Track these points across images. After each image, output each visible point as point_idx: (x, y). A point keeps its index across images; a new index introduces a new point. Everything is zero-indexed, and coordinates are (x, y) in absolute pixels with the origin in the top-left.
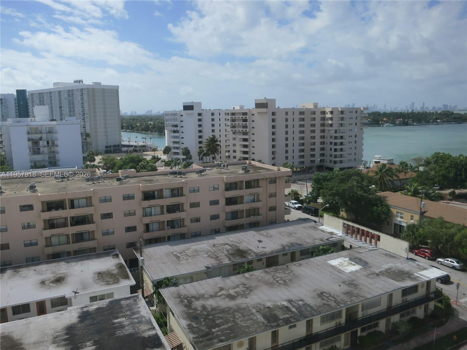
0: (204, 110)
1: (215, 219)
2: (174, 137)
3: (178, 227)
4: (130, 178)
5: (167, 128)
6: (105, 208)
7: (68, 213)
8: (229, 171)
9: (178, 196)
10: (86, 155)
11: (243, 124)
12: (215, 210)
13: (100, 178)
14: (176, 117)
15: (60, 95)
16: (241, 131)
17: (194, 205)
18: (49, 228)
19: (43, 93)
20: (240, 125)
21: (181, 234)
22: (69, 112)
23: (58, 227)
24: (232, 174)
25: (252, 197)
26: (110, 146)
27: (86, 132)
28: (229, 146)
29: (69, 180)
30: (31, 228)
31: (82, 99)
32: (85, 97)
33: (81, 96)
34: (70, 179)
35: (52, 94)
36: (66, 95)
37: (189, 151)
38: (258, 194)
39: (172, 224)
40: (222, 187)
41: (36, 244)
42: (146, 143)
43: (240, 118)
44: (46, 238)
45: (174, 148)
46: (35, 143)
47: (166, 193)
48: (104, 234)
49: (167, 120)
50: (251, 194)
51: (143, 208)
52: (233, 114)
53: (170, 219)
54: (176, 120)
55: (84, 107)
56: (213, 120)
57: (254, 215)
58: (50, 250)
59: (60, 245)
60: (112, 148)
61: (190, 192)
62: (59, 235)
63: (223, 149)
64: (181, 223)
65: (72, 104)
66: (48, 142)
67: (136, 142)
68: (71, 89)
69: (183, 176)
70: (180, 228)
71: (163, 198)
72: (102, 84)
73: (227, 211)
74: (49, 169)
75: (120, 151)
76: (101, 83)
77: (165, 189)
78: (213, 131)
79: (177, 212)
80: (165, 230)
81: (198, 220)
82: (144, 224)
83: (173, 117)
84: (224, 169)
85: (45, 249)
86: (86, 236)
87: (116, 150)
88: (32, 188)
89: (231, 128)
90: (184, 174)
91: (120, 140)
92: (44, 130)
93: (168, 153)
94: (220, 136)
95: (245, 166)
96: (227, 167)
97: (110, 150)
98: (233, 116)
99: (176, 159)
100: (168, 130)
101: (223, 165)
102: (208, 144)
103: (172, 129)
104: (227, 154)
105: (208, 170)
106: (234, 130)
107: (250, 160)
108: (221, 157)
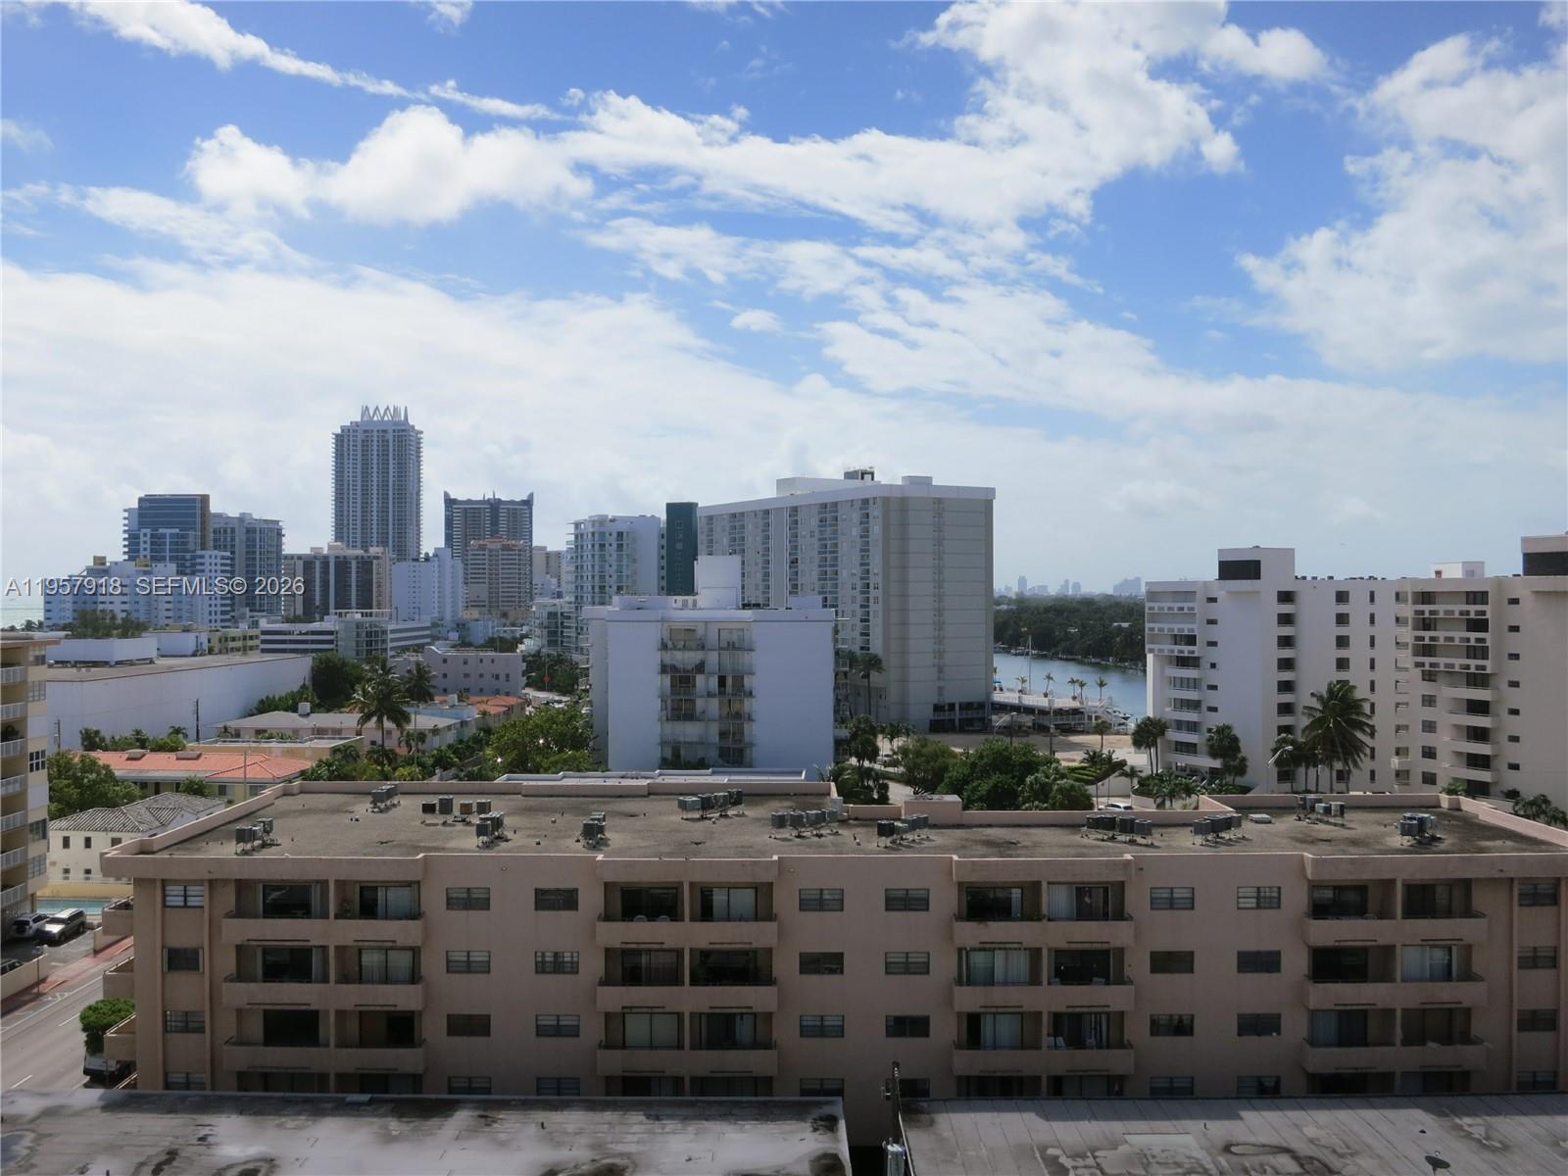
0: (1304, 578)
1: (1259, 1034)
2: (1178, 682)
3: (1100, 1047)
4: (935, 826)
5: (1156, 647)
6: (816, 933)
7: (686, 935)
8: (1345, 833)
9: (1105, 917)
10: (845, 733)
11: (1468, 640)
12: (1259, 993)
13: (824, 820)
14: (1191, 605)
15: (796, 522)
16: (1457, 669)
17: (1171, 962)
18: (623, 978)
19: (742, 514)
20: (1457, 642)
21: (1108, 1076)
22: (820, 579)
23: (650, 983)
24: (1352, 849)
25: (1439, 955)
26: (952, 706)
27: (871, 651)
28: (1406, 727)
29: (726, 816)
30: (564, 973)
31: (865, 534)
32: (876, 529)
33: (861, 523)
34: (730, 813)
35: (772, 517)
36: (814, 522)
37: (1235, 740)
38: (1468, 948)
39: (1072, 1028)
40: (1296, 899)
41: (574, 1032)
42: (1081, 703)
43: (1457, 615)
44: (608, 1015)
45: (1180, 725)
46: (681, 680)
47: (1057, 899)
48: (805, 1031)
49: (1154, 618)
50: (1430, 943)
51: (960, 950)
52: (1426, 597)
53: (1062, 1009)
54: (1190, 616)
55: (868, 564)
56: (1342, 619)
57: (1447, 1039)
58: (614, 1062)
59: (652, 1047)
60: (957, 715)
61: (1155, 904)
62: (651, 1012)
63: (1383, 740)
64: (1107, 1029)
65: (831, 552)
66: (722, 681)
67: (1046, 695)
68: (829, 500)
69: (1139, 840)
70: (1105, 1052)
71: (1040, 920)
72: (934, 484)
73: (1313, 1004)
74: (714, 773)
75: (985, 727)
76: (931, 478)
77: (1049, 883)
78: (1342, 664)
79: (1097, 983)
80: (1040, 1048)
81: (1182, 1027)
82: (959, 1014)
83: (1177, 605)
84: (1328, 823)
85: (600, 1052)
86: (744, 1030)
87: (970, 722)
88: (593, 834)
89: (1415, 654)
90: (1145, 830)
91: (991, 686)
92: (712, 637)
93: (1154, 744)
94: (1372, 689)
95: (1415, 819)
96: (1342, 814)
97: (949, 720)
98: (1423, 604)
99: (1183, 769)
100: (1156, 652)
101: (1323, 805)
102: (1318, 715)
103: (1173, 651)
104: (1395, 762)
105: (1257, 822)
106: (1427, 665)
107: (1460, 797)
108: (1373, 773)
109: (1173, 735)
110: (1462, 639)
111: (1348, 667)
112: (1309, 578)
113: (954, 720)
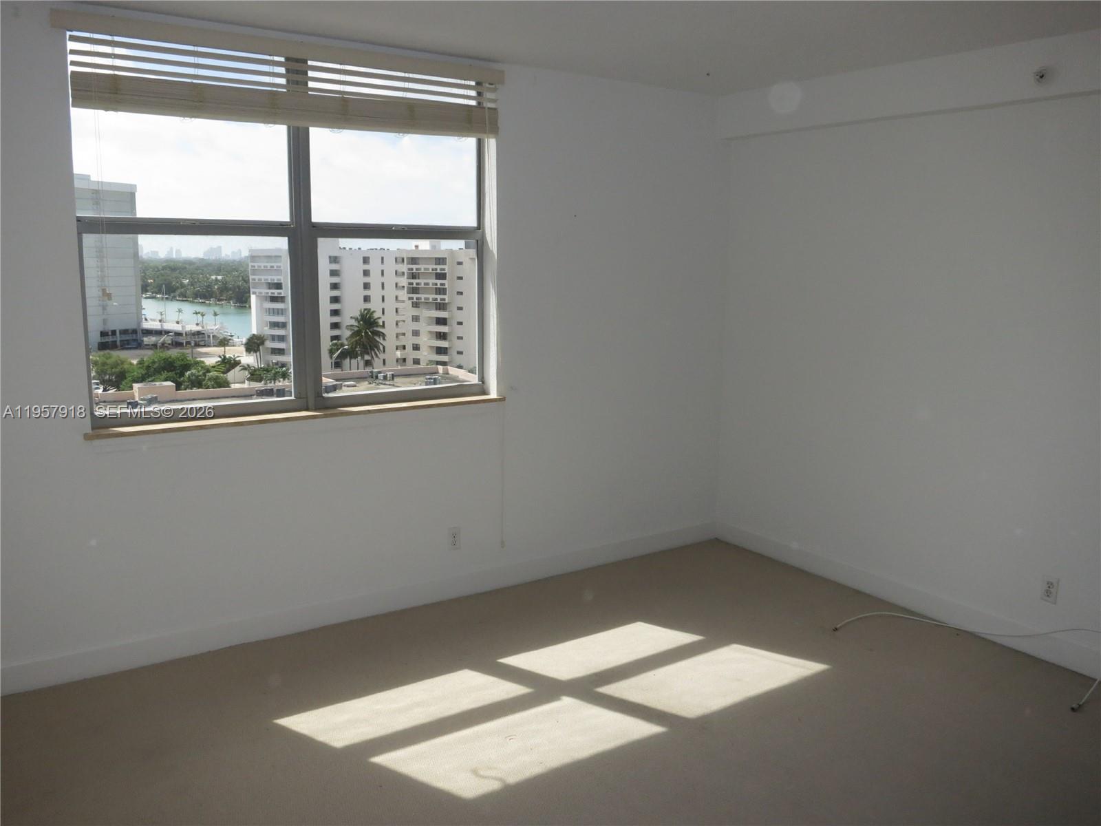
0: (344, 248)
2: (271, 311)
4: (160, 402)
5: (257, 291)
11: (436, 284)
14: (278, 264)
16: (431, 300)
20: (431, 286)
26: (114, 332)
28: (404, 334)
42: (203, 327)
43: (430, 271)
45: (273, 338)
49: (255, 272)
52: (413, 260)
54: (278, 271)
56: (366, 273)
60: (118, 338)
63: (390, 342)
67: (178, 323)
72: (92, 179)
75: (140, 345)
76: (89, 176)
78: (367, 299)
83: (269, 265)
84: (385, 384)
87: (127, 342)
89: (408, 293)
91: (139, 317)
93: (259, 350)
94: (383, 313)
95: (431, 379)
96: (393, 379)
97: (112, 341)
98: (412, 264)
99: (277, 364)
100: (257, 294)
101: (382, 374)
102: (356, 329)
103: (268, 293)
104: (399, 354)
105: (348, 386)
106: (415, 299)
107: (449, 367)
108: (384, 360)
109: (270, 344)
110: (433, 284)
111: (370, 301)
112: (347, 249)
113: (116, 341)
